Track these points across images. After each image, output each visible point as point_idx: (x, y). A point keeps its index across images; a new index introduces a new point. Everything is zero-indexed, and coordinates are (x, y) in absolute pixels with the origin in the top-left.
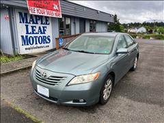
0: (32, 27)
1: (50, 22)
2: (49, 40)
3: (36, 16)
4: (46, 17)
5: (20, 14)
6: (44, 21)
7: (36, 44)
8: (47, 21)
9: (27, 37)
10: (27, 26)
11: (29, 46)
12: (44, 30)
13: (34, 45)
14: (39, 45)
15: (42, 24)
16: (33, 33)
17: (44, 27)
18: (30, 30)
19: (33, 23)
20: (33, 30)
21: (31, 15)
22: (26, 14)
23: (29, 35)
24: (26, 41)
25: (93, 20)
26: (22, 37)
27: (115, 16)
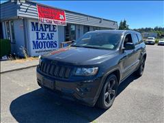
0: (42, 34)
1: (57, 29)
2: (56, 44)
3: (45, 25)
4: (54, 26)
5: (33, 23)
6: (52, 29)
7: (45, 48)
8: (54, 28)
9: (37, 42)
10: (37, 33)
11: (39, 50)
12: (52, 36)
13: (43, 49)
14: (47, 49)
15: (50, 31)
16: (42, 39)
17: (51, 34)
18: (40, 36)
19: (43, 30)
20: (42, 36)
21: (41, 25)
22: (37, 24)
23: (39, 41)
24: (36, 45)
26: (34, 42)
27: (125, 22)
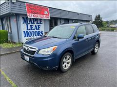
0: (31, 26)
1: (43, 22)
2: (42, 33)
3: (33, 19)
4: (40, 19)
6: (39, 22)
7: (33, 36)
9: (27, 32)
10: (27, 25)
11: (29, 38)
14: (35, 37)
15: (37, 23)
16: (31, 29)
17: (38, 26)
18: (29, 28)
19: (32, 23)
21: (30, 19)
22: (27, 18)
23: (29, 31)
24: (26, 34)
25: (75, 20)
26: (24, 32)
27: (99, 15)
